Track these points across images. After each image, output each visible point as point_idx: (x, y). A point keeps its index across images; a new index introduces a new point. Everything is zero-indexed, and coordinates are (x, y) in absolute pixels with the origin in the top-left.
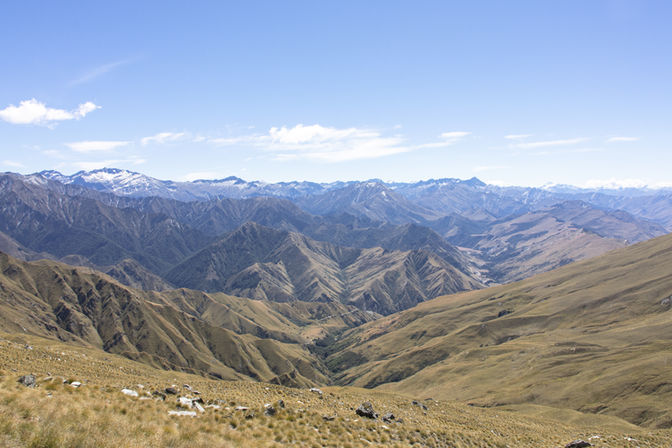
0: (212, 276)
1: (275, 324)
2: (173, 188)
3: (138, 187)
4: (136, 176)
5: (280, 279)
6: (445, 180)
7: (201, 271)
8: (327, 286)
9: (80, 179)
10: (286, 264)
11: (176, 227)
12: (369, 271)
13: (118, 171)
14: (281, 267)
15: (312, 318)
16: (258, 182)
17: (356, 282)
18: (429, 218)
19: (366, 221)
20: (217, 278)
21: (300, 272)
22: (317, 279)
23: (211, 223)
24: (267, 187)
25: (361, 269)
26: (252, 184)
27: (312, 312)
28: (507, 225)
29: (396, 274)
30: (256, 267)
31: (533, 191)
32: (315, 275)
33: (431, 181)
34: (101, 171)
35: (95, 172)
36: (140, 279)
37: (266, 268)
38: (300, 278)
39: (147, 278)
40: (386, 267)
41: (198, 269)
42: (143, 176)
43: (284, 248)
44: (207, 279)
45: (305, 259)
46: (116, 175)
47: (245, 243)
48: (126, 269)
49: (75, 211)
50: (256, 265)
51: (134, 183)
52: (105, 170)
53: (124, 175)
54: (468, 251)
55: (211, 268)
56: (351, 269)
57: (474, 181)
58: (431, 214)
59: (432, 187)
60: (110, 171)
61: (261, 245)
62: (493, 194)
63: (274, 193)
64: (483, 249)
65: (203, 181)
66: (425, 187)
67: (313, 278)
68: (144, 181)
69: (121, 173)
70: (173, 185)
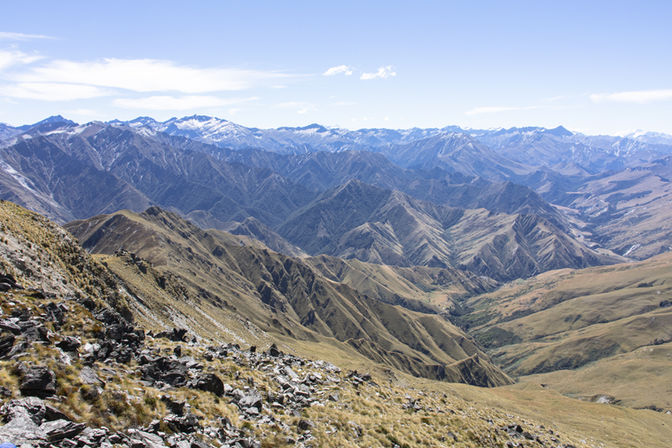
0: (322, 234)
1: (408, 291)
2: (259, 135)
3: (227, 134)
4: (225, 123)
5: (388, 238)
6: (530, 129)
7: (313, 228)
8: (436, 247)
9: (173, 127)
10: (392, 224)
11: (281, 182)
12: (475, 234)
13: (208, 118)
14: (389, 227)
15: (434, 284)
16: (339, 129)
17: (462, 244)
18: (518, 172)
19: (458, 177)
20: (328, 236)
21: (407, 233)
22: (425, 241)
23: (308, 176)
25: (467, 231)
26: (333, 132)
27: (433, 278)
28: (605, 182)
29: (505, 238)
30: (365, 227)
31: (624, 141)
32: (425, 236)
33: (513, 129)
34: (191, 118)
35: (186, 119)
36: (263, 237)
37: (376, 228)
38: (408, 239)
39: (269, 236)
40: (493, 231)
41: (308, 226)
42: (231, 123)
43: (389, 206)
44: (318, 235)
45: (411, 220)
46: (206, 122)
47: (351, 201)
48: (250, 227)
49: (188, 165)
50: (366, 224)
51: (222, 130)
52: (195, 117)
53: (213, 123)
54: (565, 209)
55: (321, 225)
56: (456, 229)
57: (560, 131)
58: (519, 167)
59: (515, 136)
60: (200, 118)
62: (581, 144)
63: (356, 142)
64: (580, 208)
65: (287, 128)
66: (507, 135)
67: (421, 239)
68: (231, 128)
69: (210, 121)
70: (259, 132)
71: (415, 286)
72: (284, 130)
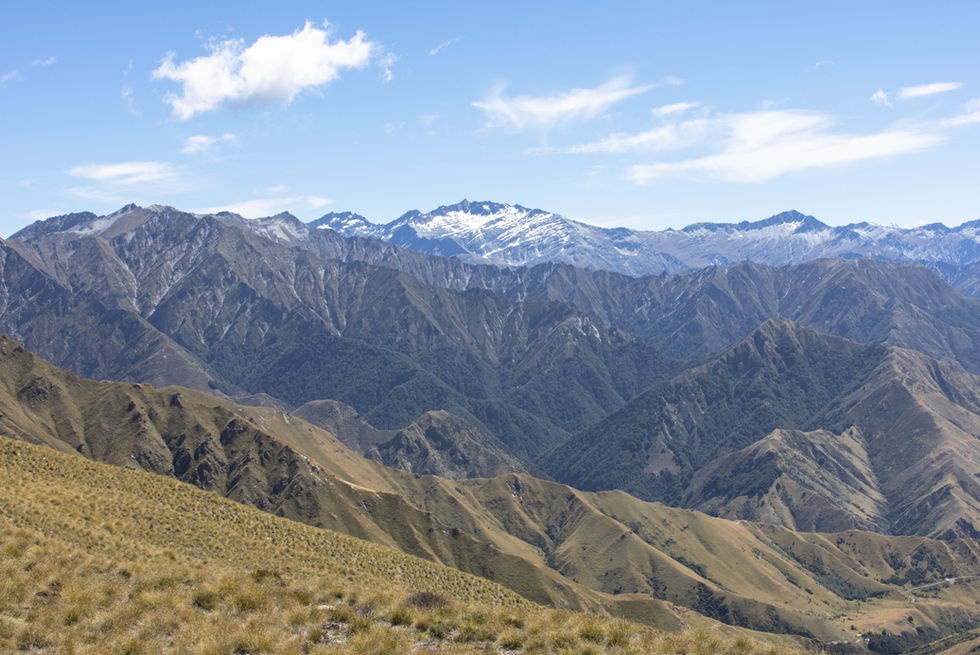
0: (660, 464)
2: (631, 246)
4: (539, 218)
5: (844, 478)
7: (634, 449)
10: (868, 437)
11: (590, 339)
13: (495, 208)
14: (853, 446)
15: (894, 581)
16: (864, 225)
20: (674, 470)
21: (907, 460)
22: (950, 480)
23: (695, 328)
24: (891, 238)
26: (845, 231)
27: (896, 564)
30: (775, 439)
32: (948, 468)
34: (455, 208)
35: (442, 211)
36: (464, 462)
37: (805, 446)
38: (904, 476)
39: (482, 459)
41: (626, 445)
42: (556, 218)
43: (867, 389)
44: (647, 470)
45: (926, 424)
46: (492, 217)
47: (760, 378)
48: (431, 433)
50: (776, 435)
51: (533, 235)
52: (464, 206)
53: (510, 217)
55: (660, 442)
60: (476, 208)
61: (804, 384)
63: (909, 255)
65: (711, 227)
67: (939, 476)
68: (557, 230)
69: (502, 213)
70: (634, 238)
71: (808, 578)
72: (703, 231)
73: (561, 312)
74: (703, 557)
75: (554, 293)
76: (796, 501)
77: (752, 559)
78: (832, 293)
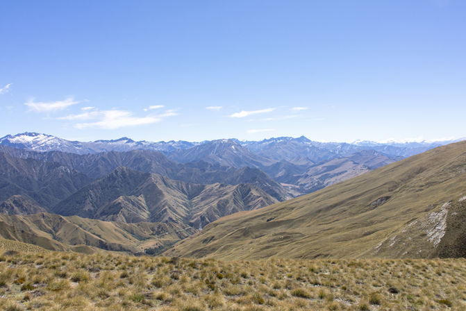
0: (88, 207)
1: (119, 239)
2: (79, 146)
3: (52, 146)
4: (51, 138)
5: (140, 208)
6: (282, 138)
7: (80, 204)
8: (175, 211)
9: (7, 141)
10: (146, 197)
11: (67, 172)
12: (207, 201)
13: (36, 134)
14: (142, 200)
15: (153, 235)
16: (144, 141)
17: (198, 208)
18: (265, 164)
19: (217, 166)
20: (92, 209)
21: (156, 202)
22: (167, 207)
23: (98, 169)
24: (151, 145)
25: (202, 199)
26: (140, 143)
27: (153, 230)
28: (320, 167)
29: (227, 202)
31: (344, 145)
32: (166, 204)
33: (272, 139)
34: (23, 134)
35: (19, 135)
36: (26, 210)
37: (129, 200)
38: (155, 207)
39: (32, 209)
40: (220, 197)
41: (77, 202)
42: (56, 138)
44: (84, 209)
45: (160, 193)
46: (36, 137)
47: (116, 182)
48: (15, 202)
50: (121, 198)
51: (48, 143)
52: (26, 134)
53: (41, 137)
54: (290, 186)
55: (88, 201)
56: (196, 199)
57: (302, 139)
58: (267, 161)
59: (272, 143)
60: (30, 135)
61: (128, 184)
62: (315, 147)
63: (156, 149)
64: (301, 185)
65: (102, 141)
66: (267, 143)
67: (164, 206)
68: (56, 141)
69: (39, 136)
70: (80, 144)
71: (130, 236)
72: (100, 142)
73: (58, 165)
74: (100, 232)
75: (55, 159)
76: (126, 215)
77: (114, 231)
78: (136, 159)
